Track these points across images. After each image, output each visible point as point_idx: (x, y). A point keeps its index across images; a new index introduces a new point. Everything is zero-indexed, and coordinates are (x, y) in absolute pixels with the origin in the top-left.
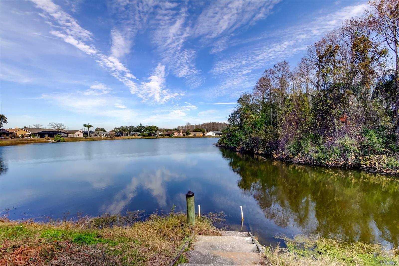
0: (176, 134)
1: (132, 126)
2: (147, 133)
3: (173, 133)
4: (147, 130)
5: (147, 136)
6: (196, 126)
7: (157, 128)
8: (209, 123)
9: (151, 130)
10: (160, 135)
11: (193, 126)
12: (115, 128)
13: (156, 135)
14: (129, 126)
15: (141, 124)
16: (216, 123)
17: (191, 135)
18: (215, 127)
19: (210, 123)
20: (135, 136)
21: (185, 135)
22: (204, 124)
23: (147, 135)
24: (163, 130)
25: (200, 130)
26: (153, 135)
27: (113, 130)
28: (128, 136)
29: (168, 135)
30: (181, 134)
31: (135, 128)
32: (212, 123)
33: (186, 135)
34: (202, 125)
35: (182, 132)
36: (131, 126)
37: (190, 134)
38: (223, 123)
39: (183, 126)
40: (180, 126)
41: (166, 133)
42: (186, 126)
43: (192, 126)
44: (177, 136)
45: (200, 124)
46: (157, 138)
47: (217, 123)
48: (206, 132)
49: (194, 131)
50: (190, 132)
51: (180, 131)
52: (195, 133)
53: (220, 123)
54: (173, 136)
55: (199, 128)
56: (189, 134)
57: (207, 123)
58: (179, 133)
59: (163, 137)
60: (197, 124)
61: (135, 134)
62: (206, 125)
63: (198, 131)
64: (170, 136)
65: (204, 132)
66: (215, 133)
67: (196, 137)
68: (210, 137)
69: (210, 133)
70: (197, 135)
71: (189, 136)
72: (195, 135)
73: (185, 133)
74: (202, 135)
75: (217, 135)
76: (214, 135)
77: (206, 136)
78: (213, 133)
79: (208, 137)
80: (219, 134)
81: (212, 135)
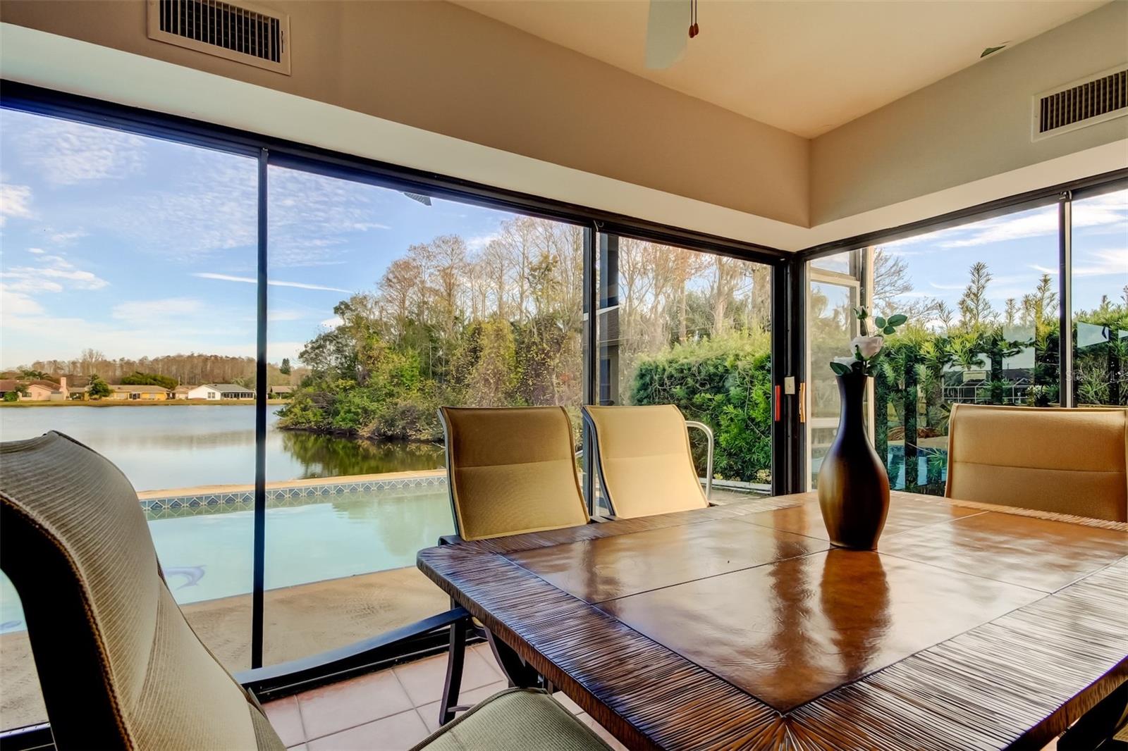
0: (38, 392)
3: (23, 389)
6: (129, 360)
8: (189, 357)
11: (115, 365)
17: (117, 397)
18: (212, 370)
19: (191, 357)
21: (87, 396)
22: (163, 360)
25: (155, 380)
30: (65, 392)
32: (200, 356)
34: (156, 360)
35: (71, 383)
37: (112, 391)
38: (243, 357)
39: (58, 360)
42: (74, 363)
43: (106, 365)
44: (41, 399)
45: (145, 358)
48: (180, 388)
49: (126, 382)
50: (110, 387)
51: (58, 382)
52: (131, 389)
53: (233, 359)
54: (21, 397)
55: (140, 370)
56: (106, 392)
57: (180, 356)
58: (56, 389)
60: (135, 358)
62: (171, 361)
63: (146, 384)
64: (6, 401)
65: (171, 387)
66: (218, 389)
67: (141, 404)
68: (205, 404)
69: (202, 392)
70: (143, 396)
71: (104, 398)
72: (134, 397)
73: (86, 389)
74: (164, 396)
75: (228, 397)
76: (218, 396)
77: (181, 399)
78: (211, 391)
79: (195, 402)
80: (236, 395)
81: (210, 397)
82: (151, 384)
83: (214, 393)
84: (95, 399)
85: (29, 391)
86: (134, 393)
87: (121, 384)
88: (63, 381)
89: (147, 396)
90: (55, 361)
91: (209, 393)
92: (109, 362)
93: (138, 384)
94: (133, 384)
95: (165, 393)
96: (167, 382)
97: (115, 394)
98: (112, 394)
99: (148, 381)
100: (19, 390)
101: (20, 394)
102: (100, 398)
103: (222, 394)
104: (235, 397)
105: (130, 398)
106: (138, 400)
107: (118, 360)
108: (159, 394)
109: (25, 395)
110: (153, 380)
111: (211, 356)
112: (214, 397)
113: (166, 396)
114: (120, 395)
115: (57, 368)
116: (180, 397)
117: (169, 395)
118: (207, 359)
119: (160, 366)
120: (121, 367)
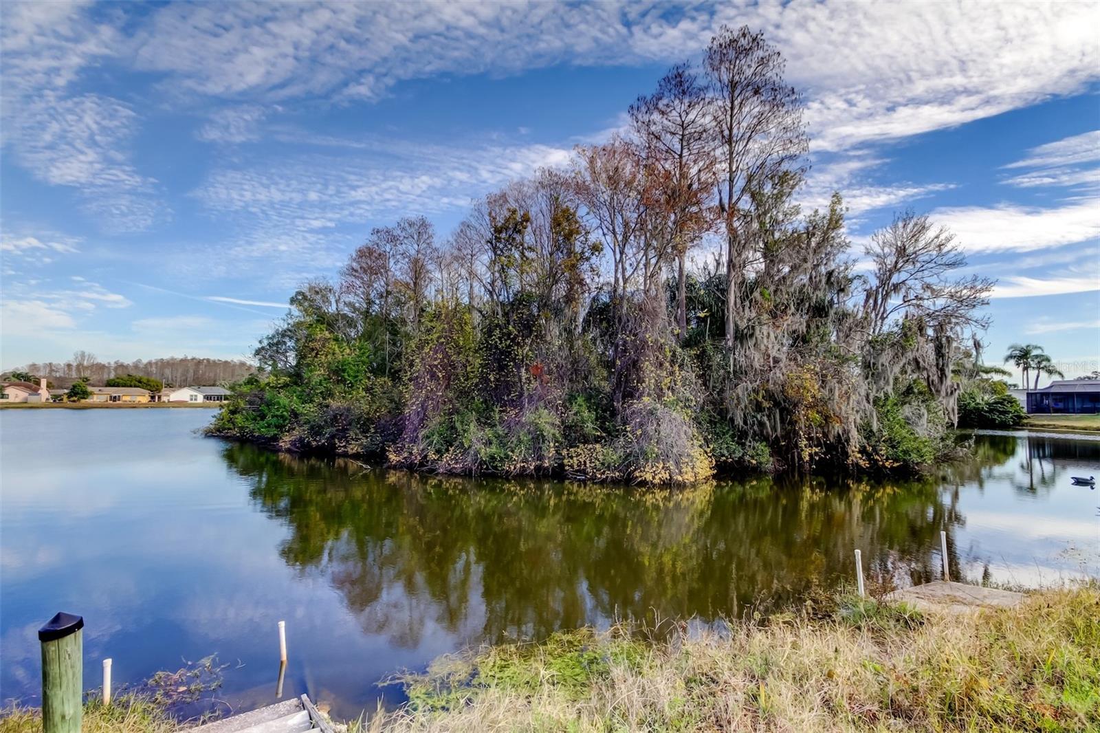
0: (18, 394)
6: (120, 366)
11: (108, 368)
16: (208, 360)
17: (95, 399)
19: (184, 361)
21: (65, 397)
22: (156, 363)
25: (140, 382)
30: (44, 394)
32: (193, 359)
33: (69, 397)
34: (150, 363)
35: (49, 386)
37: (92, 393)
40: (40, 362)
42: (69, 366)
43: (101, 367)
44: (17, 401)
45: (139, 361)
47: (214, 361)
48: (164, 391)
49: (110, 384)
50: (90, 389)
51: (38, 383)
52: (114, 391)
57: (173, 359)
58: (34, 391)
60: (129, 360)
62: (163, 364)
63: (131, 386)
65: (158, 390)
66: (201, 392)
67: (120, 407)
68: (185, 407)
69: (184, 394)
70: (124, 398)
71: (83, 401)
72: (114, 399)
73: (66, 391)
74: (145, 399)
75: (211, 399)
76: (200, 399)
77: (164, 402)
78: (194, 393)
79: (176, 405)
80: (219, 398)
81: (192, 399)
82: (135, 386)
83: (196, 396)
84: (74, 401)
85: (6, 393)
86: (115, 395)
87: (106, 386)
88: (44, 382)
89: (127, 398)
90: (50, 364)
91: (192, 396)
92: (104, 366)
93: (123, 386)
94: (118, 386)
95: (147, 395)
96: (152, 384)
97: (95, 397)
98: (91, 396)
99: (132, 384)
102: (78, 400)
103: (204, 397)
104: (217, 400)
105: (111, 400)
106: (118, 402)
107: (112, 363)
108: (143, 397)
109: (5, 397)
110: (139, 383)
111: (204, 360)
112: (196, 400)
113: (150, 399)
114: (100, 396)
115: (52, 370)
116: (164, 399)
117: (153, 398)
118: (199, 362)
119: (154, 369)
120: (116, 369)
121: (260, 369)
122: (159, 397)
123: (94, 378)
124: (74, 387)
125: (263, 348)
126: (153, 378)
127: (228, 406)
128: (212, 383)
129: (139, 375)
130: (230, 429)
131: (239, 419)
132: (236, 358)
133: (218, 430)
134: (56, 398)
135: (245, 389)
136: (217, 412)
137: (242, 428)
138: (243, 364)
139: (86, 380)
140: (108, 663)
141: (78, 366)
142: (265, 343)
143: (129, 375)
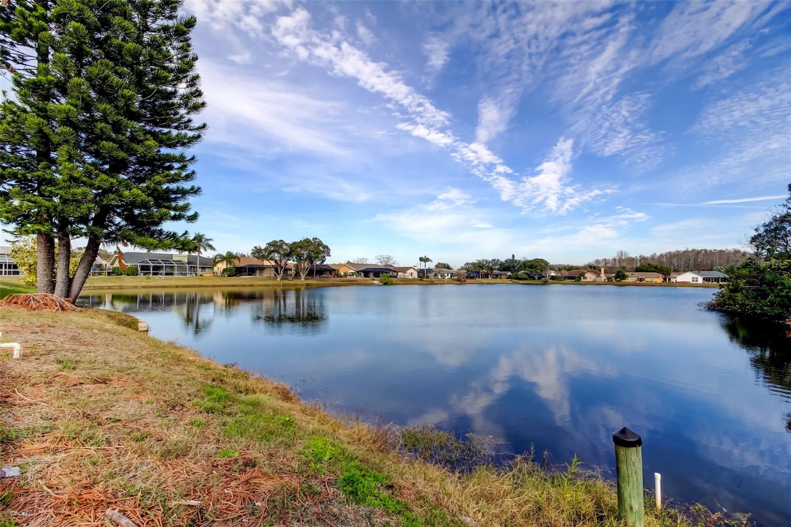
0: (590, 277)
1: (497, 259)
2: (526, 273)
3: (583, 275)
4: (525, 267)
5: (526, 279)
6: (643, 258)
7: (547, 264)
9: (532, 268)
10: (553, 278)
11: (636, 260)
12: (467, 263)
13: (544, 277)
14: (490, 260)
15: (513, 256)
16: (705, 251)
17: (630, 280)
18: (702, 261)
19: (686, 252)
20: (501, 278)
21: (613, 279)
22: (666, 255)
23: (526, 276)
24: (560, 269)
25: (656, 268)
26: (536, 277)
27: (464, 266)
28: (488, 278)
29: (569, 278)
30: (603, 277)
31: (501, 264)
32: (693, 251)
33: (616, 278)
34: (662, 256)
35: (605, 272)
36: (494, 260)
37: (628, 276)
40: (600, 258)
41: (566, 273)
42: (615, 260)
43: (632, 260)
44: (591, 280)
45: (655, 254)
46: (546, 283)
47: (711, 251)
48: (673, 275)
49: (638, 270)
50: (626, 273)
51: (600, 271)
52: (641, 275)
53: (721, 251)
54: (583, 280)
55: (651, 262)
56: (624, 277)
57: (678, 252)
58: (598, 275)
59: (558, 282)
60: (648, 254)
61: (501, 275)
62: (671, 256)
63: (650, 272)
64: (576, 281)
65: (668, 274)
66: (701, 275)
67: (644, 285)
68: (689, 286)
69: (687, 277)
70: (647, 279)
71: (623, 281)
72: (641, 280)
73: (614, 275)
74: (660, 280)
75: (709, 281)
76: (700, 280)
77: (673, 282)
78: (695, 276)
79: (682, 285)
80: (717, 280)
81: (693, 281)
82: (653, 271)
83: (697, 278)
84: (618, 281)
85: (586, 276)
86: (640, 277)
87: (636, 272)
88: (603, 270)
91: (693, 278)
92: (633, 258)
95: (661, 278)
96: (664, 270)
98: (627, 279)
99: (651, 270)
100: (581, 275)
101: (582, 278)
102: (621, 280)
103: (704, 279)
104: (715, 281)
105: (638, 281)
106: (642, 282)
107: (638, 257)
108: (657, 278)
109: (585, 278)
111: (701, 250)
112: (697, 281)
113: (662, 280)
114: (632, 278)
115: (606, 263)
116: (673, 280)
117: (665, 279)
118: (698, 252)
119: (665, 259)
120: (640, 260)
121: (757, 254)
122: (669, 279)
123: (628, 267)
124: (618, 272)
125: (759, 235)
126: (664, 266)
127: (728, 286)
128: (710, 268)
129: (655, 263)
130: (730, 305)
131: (739, 297)
132: (730, 247)
133: (719, 305)
134: (609, 279)
135: (744, 272)
136: (717, 290)
137: (743, 305)
138: (737, 252)
139: (624, 268)
140: (658, 476)
141: (619, 259)
142: (762, 230)
143: (649, 264)
